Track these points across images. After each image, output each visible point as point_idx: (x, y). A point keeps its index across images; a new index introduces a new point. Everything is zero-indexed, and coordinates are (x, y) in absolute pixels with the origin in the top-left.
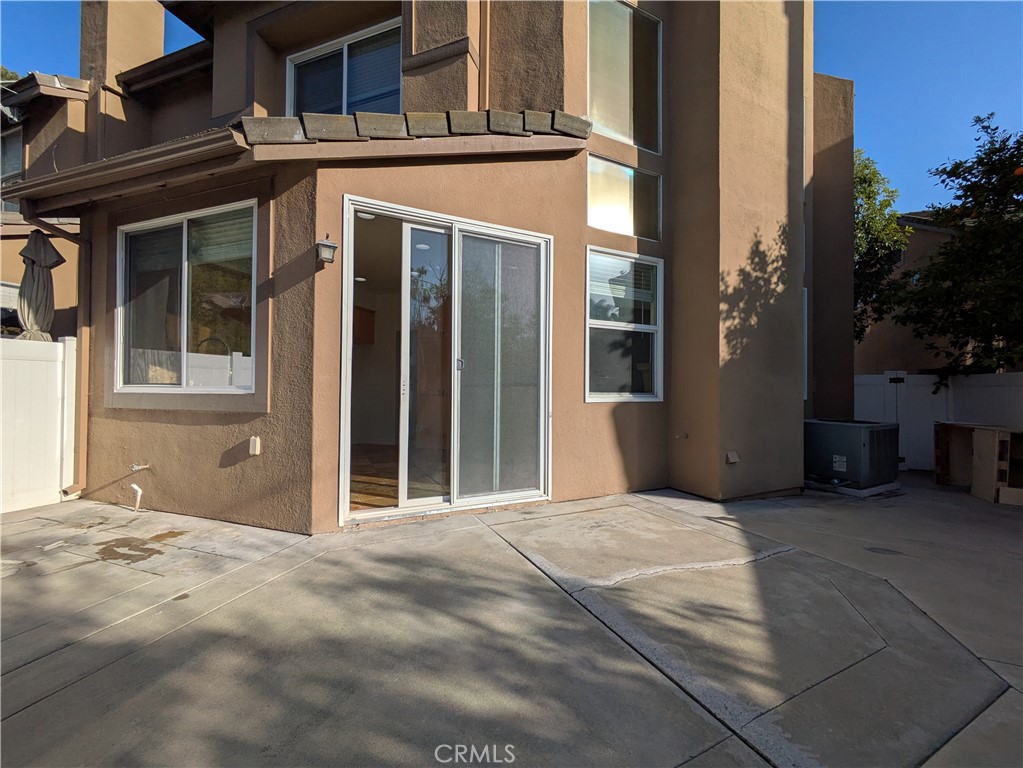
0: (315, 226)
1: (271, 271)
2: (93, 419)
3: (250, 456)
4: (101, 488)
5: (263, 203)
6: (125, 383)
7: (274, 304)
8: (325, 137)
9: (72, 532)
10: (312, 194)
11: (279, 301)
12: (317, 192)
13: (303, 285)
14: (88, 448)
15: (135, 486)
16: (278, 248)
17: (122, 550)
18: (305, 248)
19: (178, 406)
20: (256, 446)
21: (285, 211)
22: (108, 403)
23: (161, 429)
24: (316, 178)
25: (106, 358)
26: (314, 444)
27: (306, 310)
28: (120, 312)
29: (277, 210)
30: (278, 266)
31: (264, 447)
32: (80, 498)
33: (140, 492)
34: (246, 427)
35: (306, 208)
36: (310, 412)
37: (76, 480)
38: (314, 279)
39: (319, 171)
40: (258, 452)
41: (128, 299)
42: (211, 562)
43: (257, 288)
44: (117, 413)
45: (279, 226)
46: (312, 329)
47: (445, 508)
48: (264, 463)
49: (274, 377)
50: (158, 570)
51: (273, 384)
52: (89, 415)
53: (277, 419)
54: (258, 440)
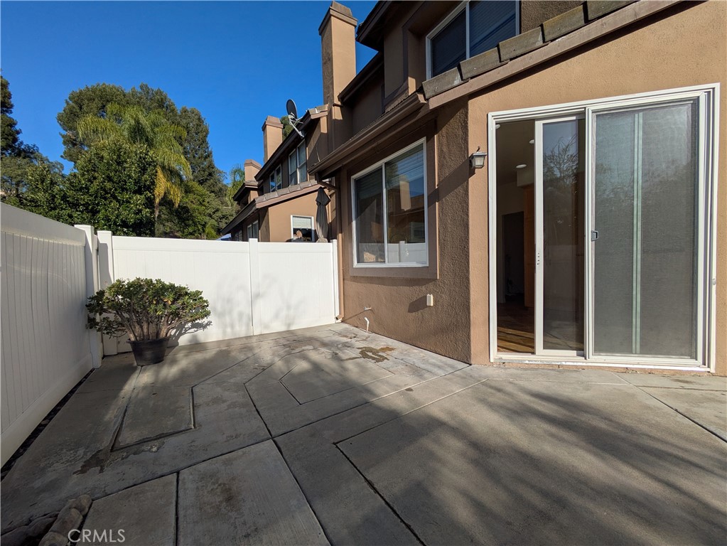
0: (467, 144)
1: (437, 184)
2: (345, 281)
3: (427, 307)
4: (351, 318)
5: (430, 139)
6: (358, 262)
7: (439, 206)
8: (475, 74)
9: (345, 340)
10: (465, 121)
11: (443, 203)
12: (469, 118)
13: (460, 190)
14: (344, 296)
15: (366, 319)
16: (441, 166)
17: (370, 354)
18: (460, 161)
19: (384, 275)
20: (431, 301)
21: (445, 140)
22: (351, 273)
23: (376, 288)
24: (467, 109)
25: (349, 249)
26: (471, 301)
27: (463, 206)
28: (354, 223)
29: (439, 140)
30: (441, 179)
31: (435, 301)
32: (342, 322)
33: (368, 323)
34: (424, 288)
35: (461, 133)
36: (468, 279)
37: (340, 313)
38: (468, 183)
39: (470, 102)
40: (432, 305)
41: (356, 217)
42: (416, 371)
43: (428, 197)
44: (355, 279)
45: (441, 151)
46: (468, 220)
47: (580, 362)
48: (436, 312)
49: (441, 255)
50: (391, 369)
51: (440, 260)
52: (344, 280)
53: (444, 283)
54: (432, 296)
